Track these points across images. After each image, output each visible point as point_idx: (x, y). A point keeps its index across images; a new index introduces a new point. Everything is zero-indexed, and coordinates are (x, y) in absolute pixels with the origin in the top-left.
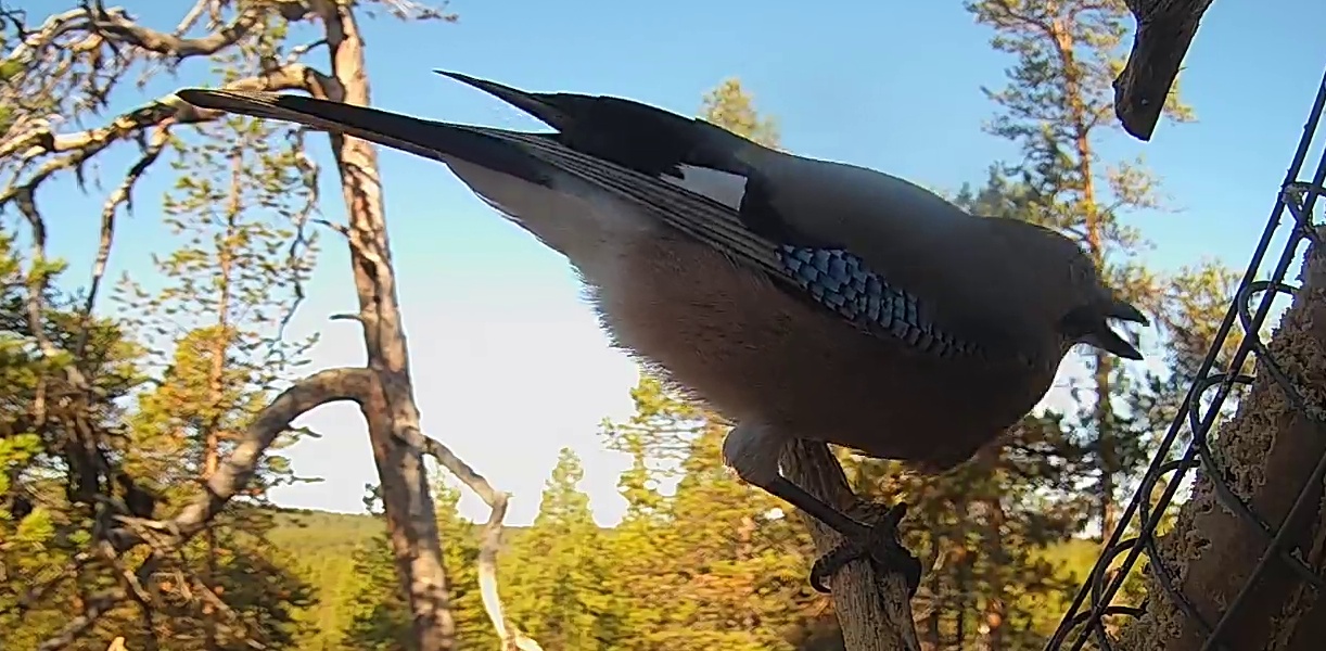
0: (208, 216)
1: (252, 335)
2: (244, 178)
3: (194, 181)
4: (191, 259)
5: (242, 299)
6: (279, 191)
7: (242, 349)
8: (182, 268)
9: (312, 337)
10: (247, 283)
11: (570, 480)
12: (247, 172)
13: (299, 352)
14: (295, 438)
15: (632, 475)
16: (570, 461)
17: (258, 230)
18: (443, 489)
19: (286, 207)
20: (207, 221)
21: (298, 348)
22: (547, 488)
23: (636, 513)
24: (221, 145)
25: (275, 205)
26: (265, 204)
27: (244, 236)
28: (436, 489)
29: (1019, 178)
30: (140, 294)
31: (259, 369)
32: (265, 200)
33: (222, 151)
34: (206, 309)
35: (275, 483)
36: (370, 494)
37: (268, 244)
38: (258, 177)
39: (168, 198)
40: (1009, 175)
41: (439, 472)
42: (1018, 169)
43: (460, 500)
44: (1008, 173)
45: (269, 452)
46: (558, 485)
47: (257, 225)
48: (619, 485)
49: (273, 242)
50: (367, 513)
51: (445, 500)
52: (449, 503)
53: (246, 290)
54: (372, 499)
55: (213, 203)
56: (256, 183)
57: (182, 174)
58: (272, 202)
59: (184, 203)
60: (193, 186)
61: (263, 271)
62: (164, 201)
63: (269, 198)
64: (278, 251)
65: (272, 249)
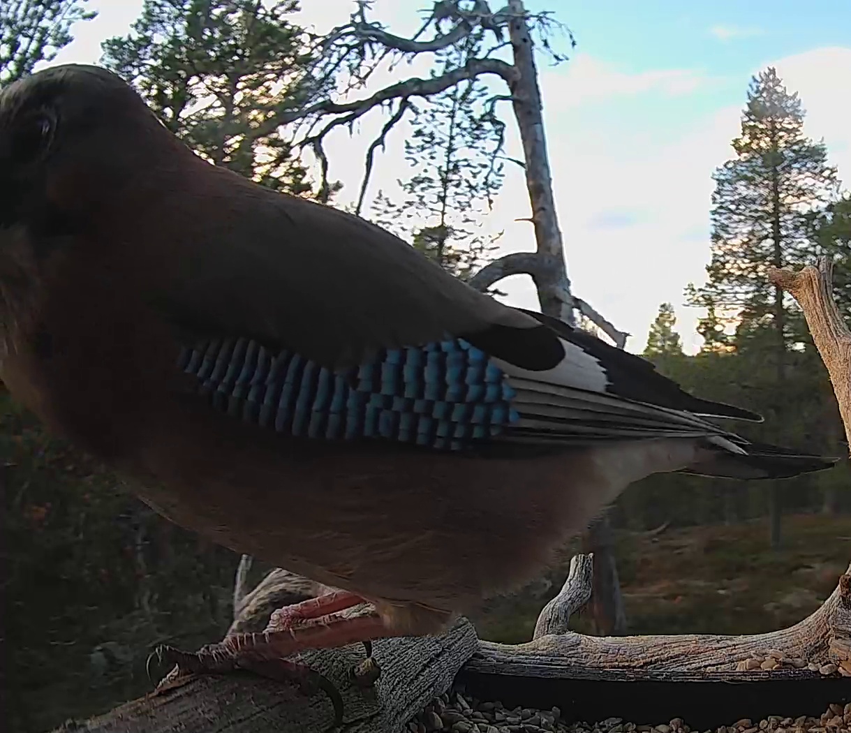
0: (434, 155)
1: (463, 231)
2: (456, 130)
3: (426, 131)
4: (422, 182)
5: (456, 208)
6: (478, 138)
7: (455, 239)
8: (417, 188)
9: (501, 232)
10: (458, 198)
11: (667, 324)
12: (458, 125)
13: (492, 241)
15: (707, 321)
16: (667, 312)
17: (466, 163)
19: (484, 148)
20: (432, 158)
21: (491, 239)
22: (652, 330)
23: (709, 346)
24: (441, 108)
25: (477, 148)
26: (470, 147)
27: (456, 167)
30: (390, 205)
31: (467, 253)
32: (470, 144)
33: (443, 112)
34: (433, 214)
37: (472, 172)
38: (465, 129)
39: (407, 143)
41: (582, 319)
46: (659, 328)
47: (466, 160)
48: (699, 328)
49: (475, 171)
53: (459, 202)
55: (436, 146)
56: (464, 133)
57: (417, 128)
58: (475, 145)
59: (418, 147)
60: (424, 135)
61: (468, 189)
62: (405, 145)
63: (473, 142)
64: (478, 176)
65: (475, 175)
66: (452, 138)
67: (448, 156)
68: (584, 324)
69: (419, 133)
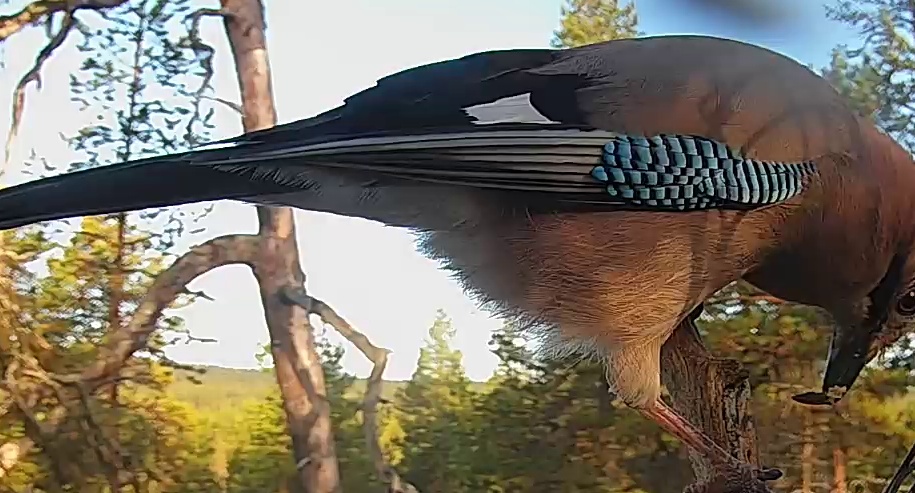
0: (112, 95)
2: (144, 59)
3: (100, 61)
4: (95, 134)
6: (175, 71)
8: (88, 142)
9: (208, 207)
11: (445, 337)
12: (147, 53)
13: (195, 220)
14: (192, 300)
15: (502, 333)
16: (445, 320)
17: (157, 107)
18: (329, 346)
19: (183, 86)
20: (110, 99)
21: (194, 217)
22: (424, 346)
23: (506, 368)
24: (122, 28)
25: (172, 85)
26: (164, 83)
27: (144, 113)
28: (321, 345)
29: (859, 61)
30: (48, 167)
31: (160, 236)
32: (163, 79)
33: (125, 33)
35: (173, 343)
36: (263, 351)
37: (167, 121)
38: (157, 58)
39: (74, 78)
40: (850, 57)
41: (324, 331)
42: (858, 53)
43: (344, 356)
44: (850, 55)
45: (167, 313)
46: (433, 342)
47: (157, 103)
48: (490, 343)
49: (172, 118)
50: (258, 368)
51: (330, 356)
52: (334, 359)
54: (263, 355)
55: (115, 82)
56: (156, 63)
57: (86, 56)
58: (170, 81)
59: (89, 82)
60: (98, 67)
61: (162, 144)
62: (70, 80)
63: (168, 77)
64: (176, 127)
65: (171, 125)
66: (139, 69)
67: (132, 97)
68: (325, 336)
69: (91, 64)
